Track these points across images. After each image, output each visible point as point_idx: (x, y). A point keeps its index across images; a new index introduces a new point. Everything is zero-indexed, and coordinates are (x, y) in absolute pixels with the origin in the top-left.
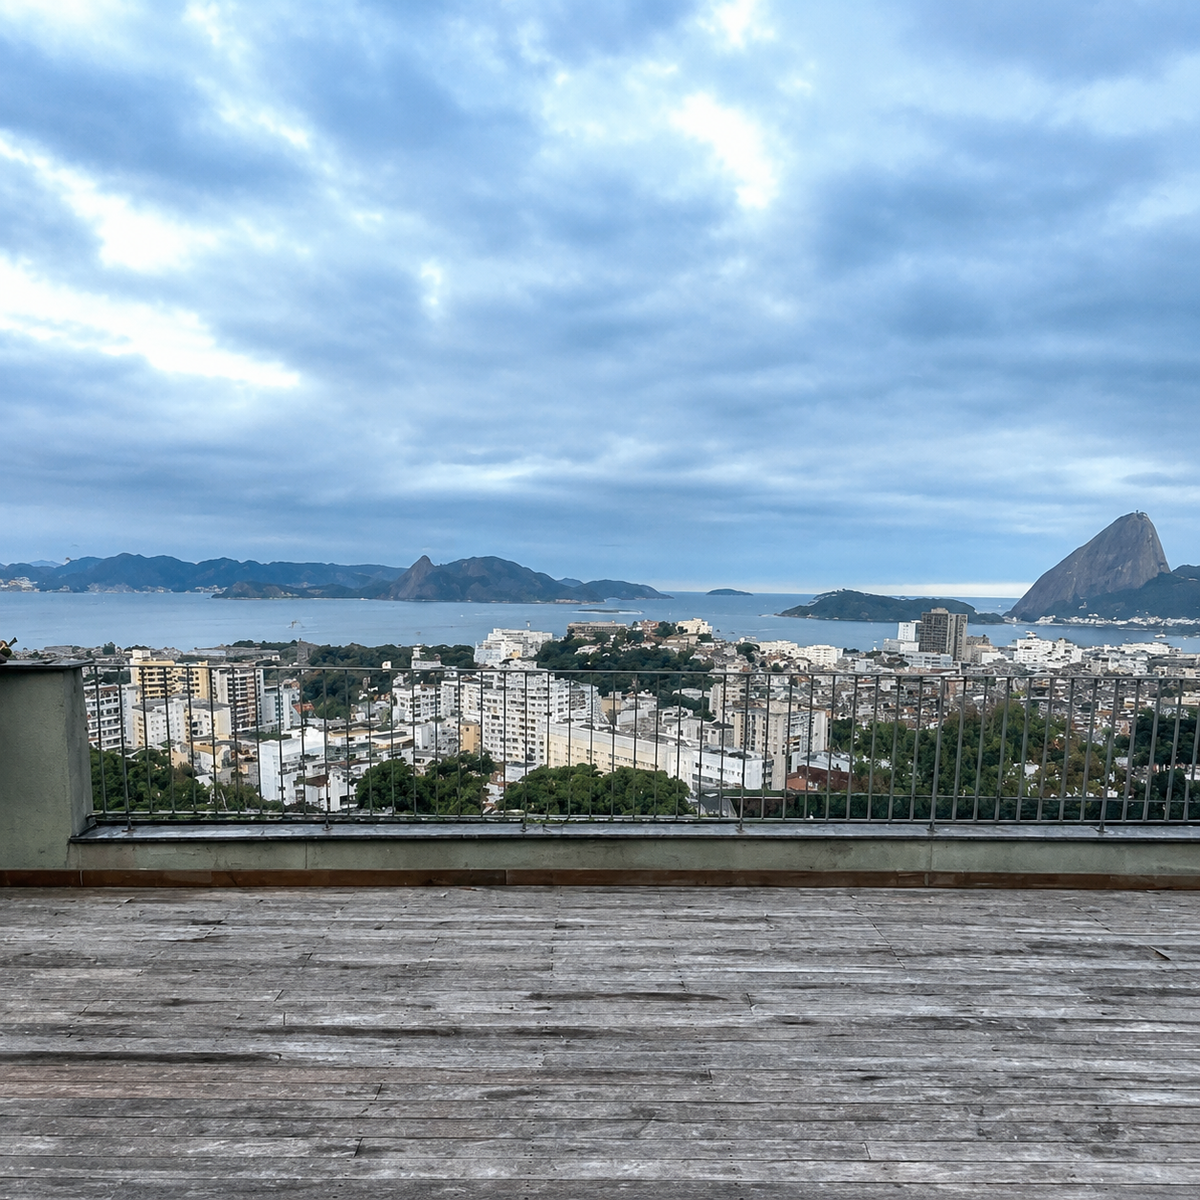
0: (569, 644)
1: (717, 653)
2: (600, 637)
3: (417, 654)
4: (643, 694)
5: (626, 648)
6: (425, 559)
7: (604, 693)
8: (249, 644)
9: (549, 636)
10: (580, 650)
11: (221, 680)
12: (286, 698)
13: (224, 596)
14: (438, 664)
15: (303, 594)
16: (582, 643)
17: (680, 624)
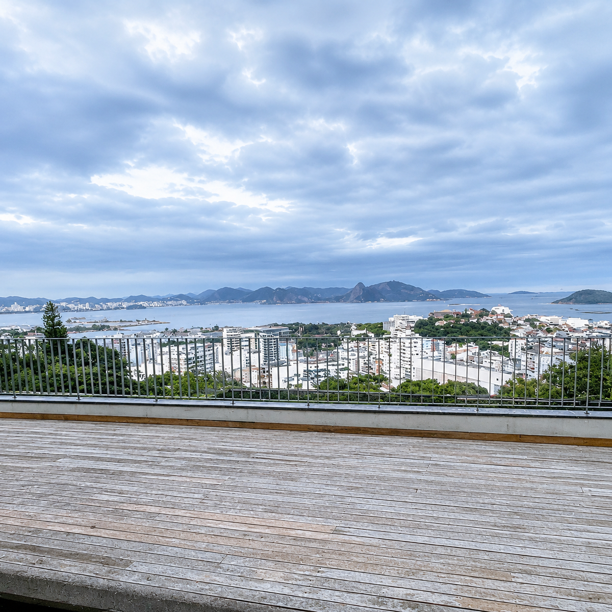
0: (432, 321)
1: (514, 323)
2: (447, 316)
3: (353, 327)
4: (472, 344)
5: (463, 321)
6: (360, 284)
7: (448, 343)
8: (276, 325)
9: (421, 318)
10: (437, 324)
12: (290, 348)
14: (364, 331)
16: (438, 320)
17: (493, 309)
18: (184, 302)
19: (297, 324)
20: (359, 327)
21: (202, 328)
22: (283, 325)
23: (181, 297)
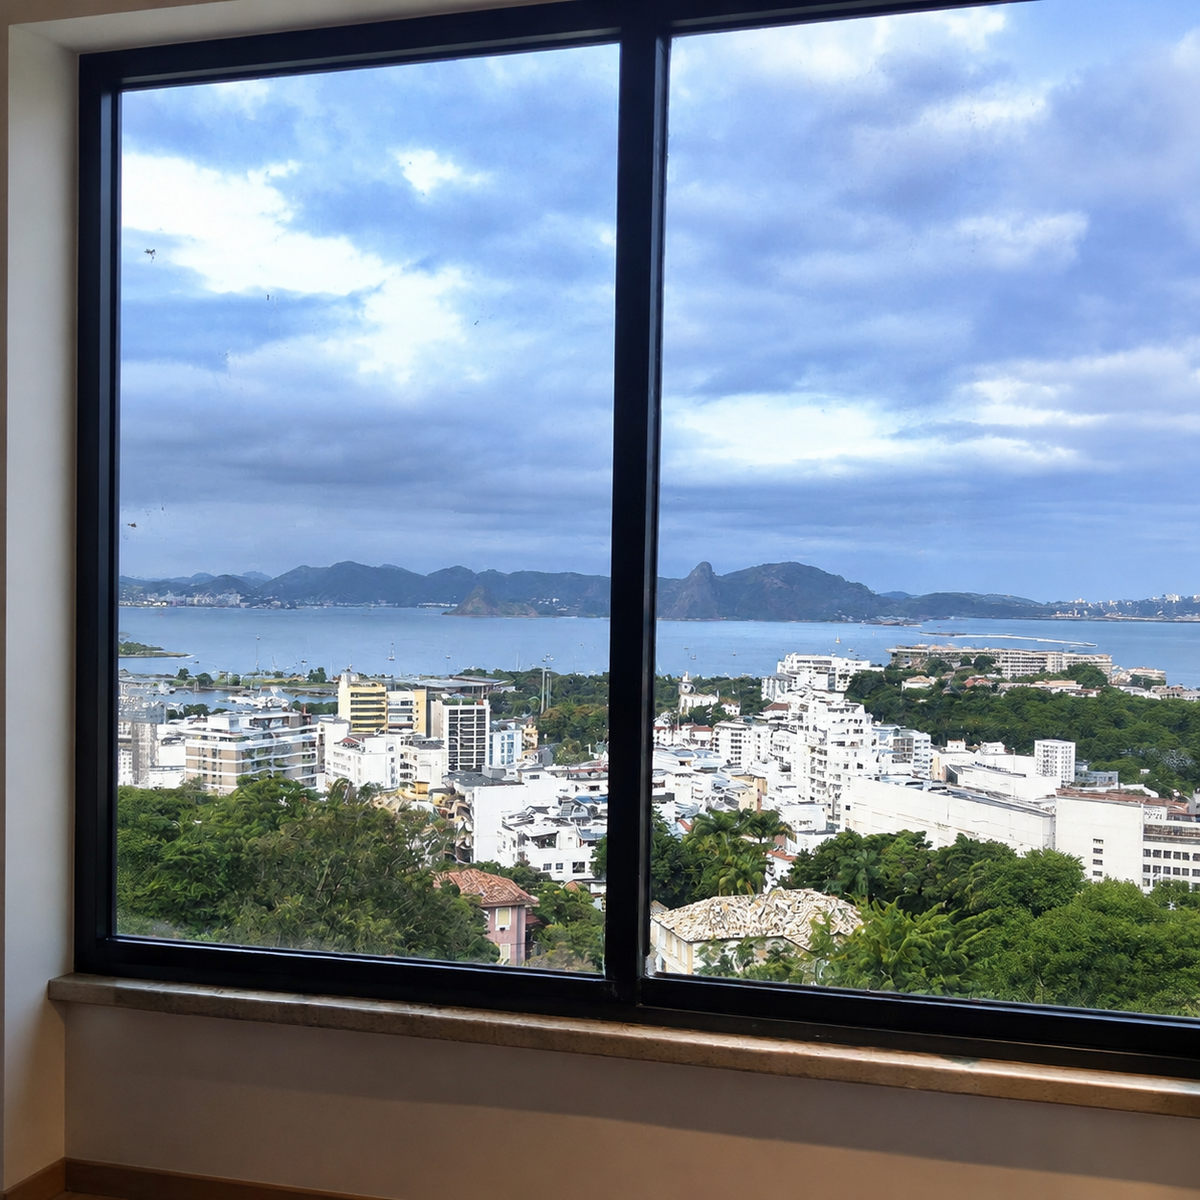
0: (893, 676)
2: (937, 666)
3: (684, 688)
6: (706, 567)
7: (939, 741)
8: (482, 673)
9: (865, 666)
10: (906, 685)
11: (442, 712)
13: (456, 612)
14: (713, 700)
15: (548, 612)
16: (911, 673)
18: (236, 599)
19: (537, 672)
20: (699, 686)
21: (278, 675)
22: (498, 675)
23: (228, 583)
